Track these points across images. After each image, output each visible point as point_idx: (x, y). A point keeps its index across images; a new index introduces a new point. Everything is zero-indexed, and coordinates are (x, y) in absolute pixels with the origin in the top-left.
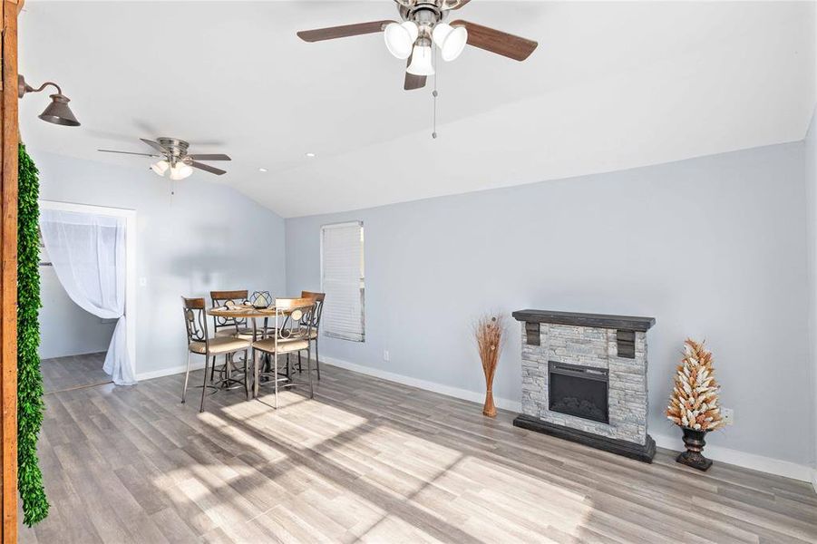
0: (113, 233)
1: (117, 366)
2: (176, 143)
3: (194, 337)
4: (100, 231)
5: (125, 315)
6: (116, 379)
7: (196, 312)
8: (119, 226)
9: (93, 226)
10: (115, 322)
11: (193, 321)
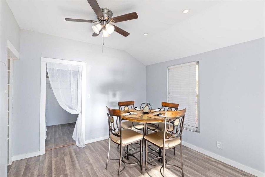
0: (76, 74)
1: (78, 137)
2: (106, 11)
3: (113, 132)
4: (72, 72)
5: (81, 112)
6: (77, 143)
7: (115, 118)
8: (79, 70)
9: (69, 70)
10: (77, 115)
11: (113, 122)
